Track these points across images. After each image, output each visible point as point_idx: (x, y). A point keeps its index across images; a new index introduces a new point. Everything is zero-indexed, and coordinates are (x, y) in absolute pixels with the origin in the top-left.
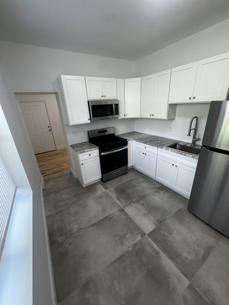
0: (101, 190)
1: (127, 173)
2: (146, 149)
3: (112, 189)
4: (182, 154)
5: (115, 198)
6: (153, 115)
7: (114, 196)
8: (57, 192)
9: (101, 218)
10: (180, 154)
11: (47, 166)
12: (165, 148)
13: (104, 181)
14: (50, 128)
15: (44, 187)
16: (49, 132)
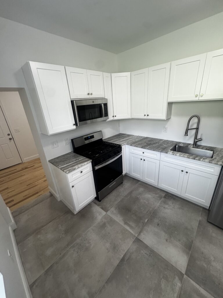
0: (99, 213)
1: (122, 183)
2: (144, 154)
3: (113, 209)
4: (194, 159)
5: (122, 223)
6: (148, 115)
7: (118, 219)
8: (37, 231)
9: (116, 262)
10: (192, 159)
11: (14, 189)
12: (171, 153)
13: (100, 200)
14: (10, 137)
15: (15, 227)
16: (10, 142)
